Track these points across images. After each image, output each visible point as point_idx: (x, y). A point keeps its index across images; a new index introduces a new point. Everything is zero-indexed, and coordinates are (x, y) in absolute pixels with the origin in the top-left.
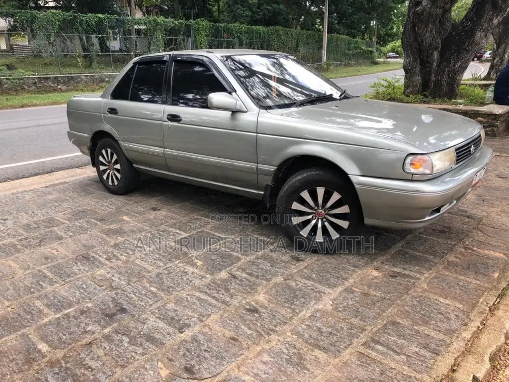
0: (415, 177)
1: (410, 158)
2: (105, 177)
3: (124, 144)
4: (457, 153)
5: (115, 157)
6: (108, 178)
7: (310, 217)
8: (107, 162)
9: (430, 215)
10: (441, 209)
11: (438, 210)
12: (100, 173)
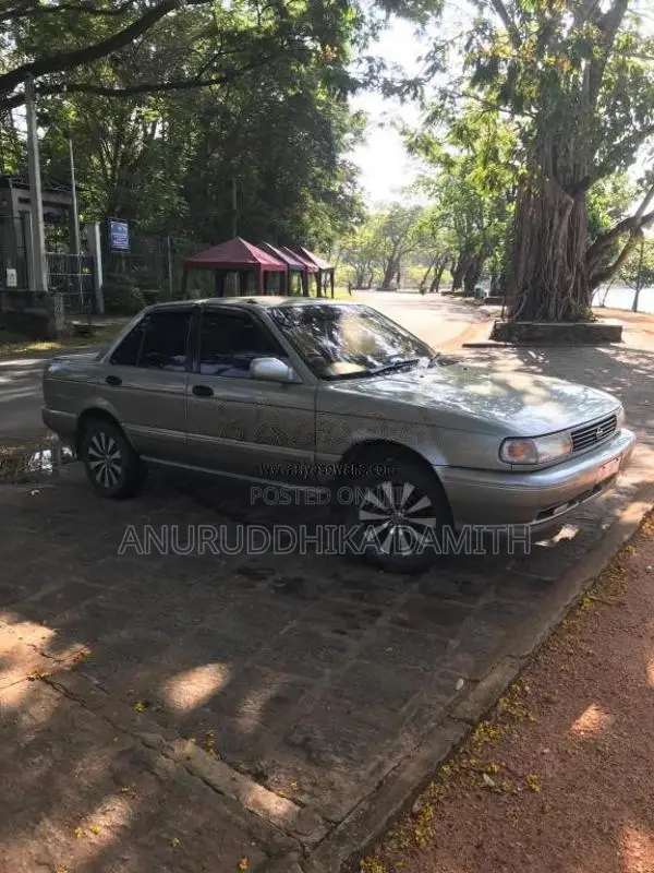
0: (515, 467)
1: (507, 444)
2: (98, 478)
3: (129, 427)
4: (574, 438)
5: (112, 442)
6: (103, 479)
7: (385, 525)
8: (101, 454)
9: (538, 518)
10: (556, 511)
11: (551, 512)
12: (92, 473)
